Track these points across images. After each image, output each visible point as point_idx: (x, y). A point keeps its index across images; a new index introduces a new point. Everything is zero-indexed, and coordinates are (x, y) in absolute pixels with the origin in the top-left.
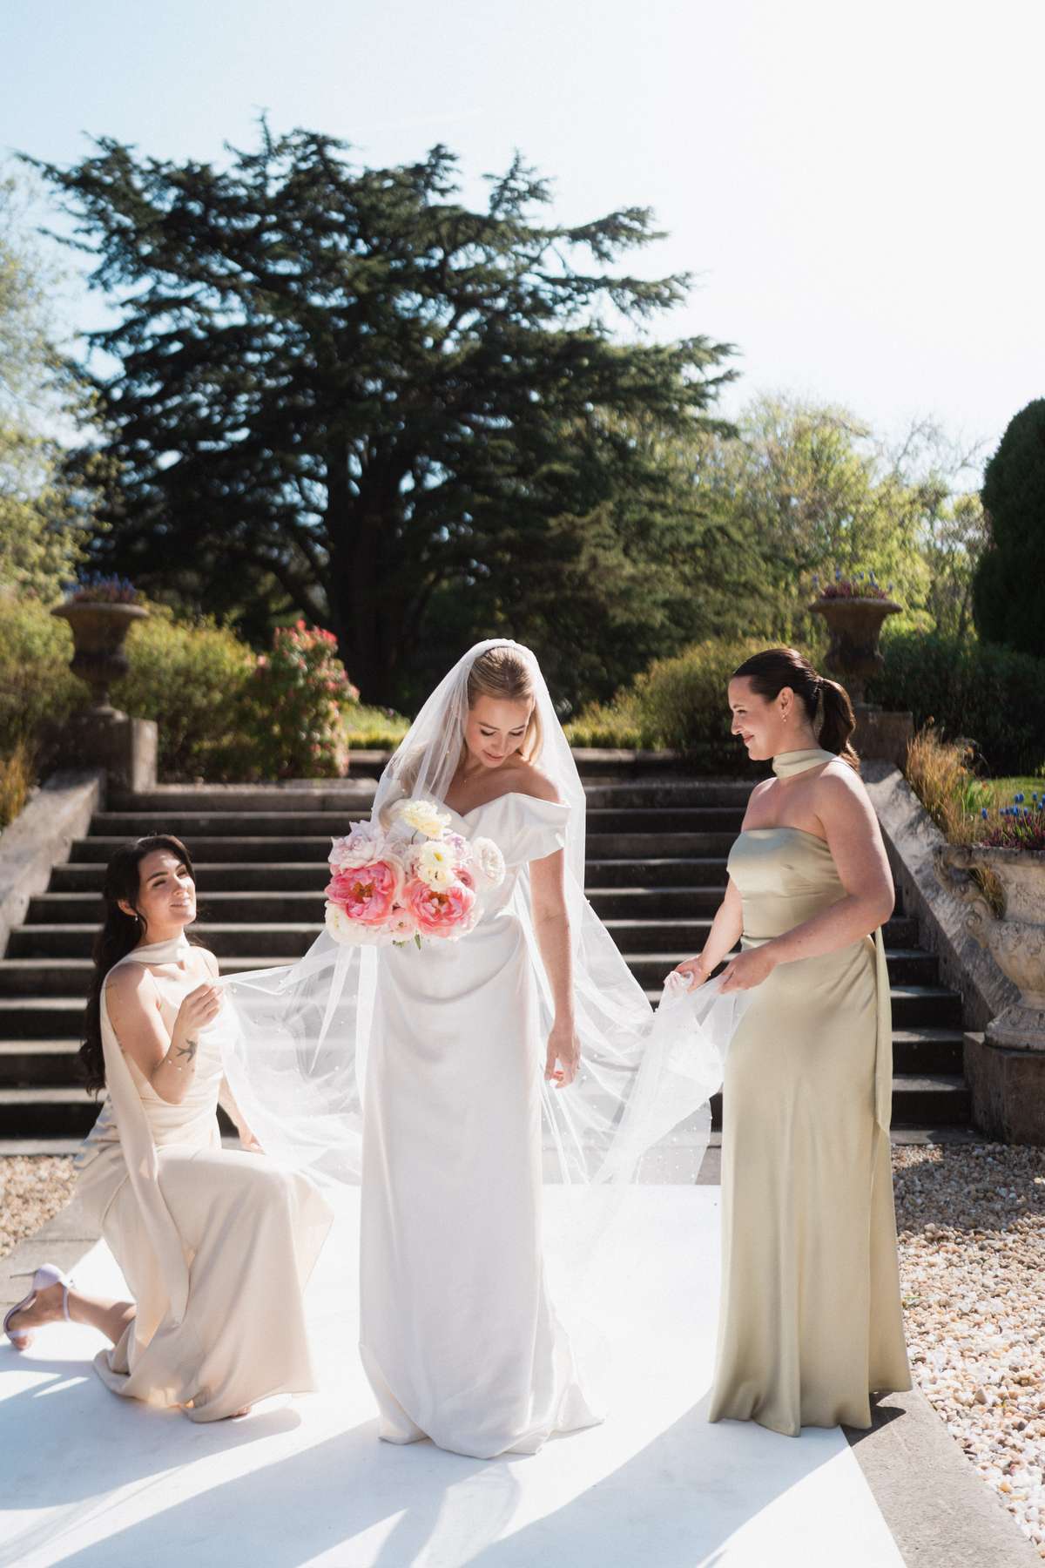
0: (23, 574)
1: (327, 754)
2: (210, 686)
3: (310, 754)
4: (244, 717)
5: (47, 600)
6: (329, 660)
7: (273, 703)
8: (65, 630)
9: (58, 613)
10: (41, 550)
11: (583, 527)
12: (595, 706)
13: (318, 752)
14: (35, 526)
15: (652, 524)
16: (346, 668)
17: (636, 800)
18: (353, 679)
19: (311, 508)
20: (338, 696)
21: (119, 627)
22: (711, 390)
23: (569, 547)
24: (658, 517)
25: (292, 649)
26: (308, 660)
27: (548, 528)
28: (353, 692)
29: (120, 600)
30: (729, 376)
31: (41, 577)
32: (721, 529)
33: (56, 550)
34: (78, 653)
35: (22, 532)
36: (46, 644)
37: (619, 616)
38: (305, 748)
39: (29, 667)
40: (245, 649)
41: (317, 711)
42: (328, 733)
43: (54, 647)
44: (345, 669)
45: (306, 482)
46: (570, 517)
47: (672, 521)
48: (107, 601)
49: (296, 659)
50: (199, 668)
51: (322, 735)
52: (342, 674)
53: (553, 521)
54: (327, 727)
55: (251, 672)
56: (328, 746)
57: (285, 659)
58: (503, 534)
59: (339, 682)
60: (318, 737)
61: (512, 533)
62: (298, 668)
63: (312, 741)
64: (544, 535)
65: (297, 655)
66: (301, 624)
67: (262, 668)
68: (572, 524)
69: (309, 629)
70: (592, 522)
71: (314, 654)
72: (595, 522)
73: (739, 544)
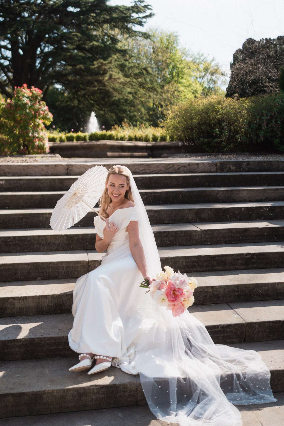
1: (41, 143)
3: (33, 143)
6: (39, 102)
7: (15, 120)
11: (105, 65)
12: (116, 126)
13: (37, 143)
15: (125, 66)
17: (233, 168)
18: (50, 111)
19: (6, 59)
22: (144, 20)
23: (101, 72)
24: (127, 63)
25: (23, 96)
26: (31, 101)
27: (93, 65)
28: (50, 116)
30: (150, 15)
32: (145, 69)
37: (116, 96)
38: (31, 141)
41: (34, 124)
44: (47, 105)
46: (102, 61)
47: (132, 65)
49: (26, 100)
51: (38, 134)
52: (46, 108)
53: (95, 63)
54: (40, 131)
55: (4, 106)
56: (41, 139)
57: (20, 100)
58: (78, 67)
59: (44, 111)
60: (37, 135)
61: (82, 66)
62: (26, 104)
63: (34, 137)
64: (93, 67)
65: (26, 98)
66: (25, 85)
67: (10, 104)
68: (102, 63)
69: (29, 87)
70: (109, 63)
71: (33, 98)
72: (110, 62)
73: (151, 74)
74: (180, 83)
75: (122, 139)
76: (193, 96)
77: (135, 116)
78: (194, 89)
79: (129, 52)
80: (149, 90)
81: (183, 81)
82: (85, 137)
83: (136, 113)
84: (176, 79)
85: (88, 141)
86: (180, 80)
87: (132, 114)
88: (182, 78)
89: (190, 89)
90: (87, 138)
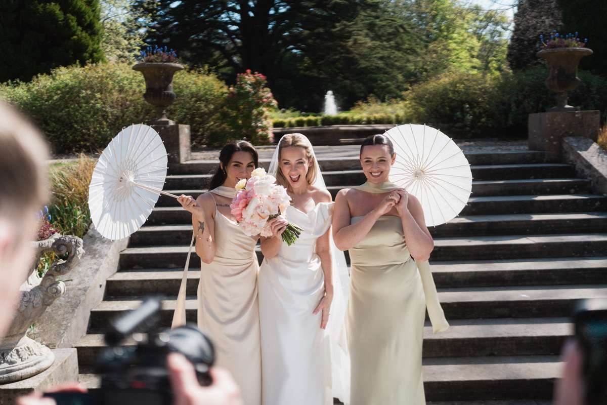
0: (119, 52)
1: (265, 133)
2: (207, 102)
3: (256, 133)
4: (225, 116)
5: (130, 63)
6: (263, 89)
7: (238, 109)
8: (140, 76)
9: (136, 68)
10: (126, 42)
11: (349, 26)
12: (360, 103)
13: (260, 132)
14: (123, 30)
15: (375, 25)
16: (272, 92)
18: (275, 97)
19: (234, 23)
20: (268, 105)
21: (168, 74)
23: (345, 35)
24: (377, 22)
25: (246, 83)
26: (254, 88)
27: (335, 28)
28: (274, 103)
29: (169, 60)
31: (127, 54)
32: (401, 26)
33: (132, 41)
34: (148, 89)
35: (118, 34)
36: (130, 83)
37: (363, 64)
38: (254, 131)
39: (122, 95)
40: (222, 83)
41: (258, 112)
42: (265, 123)
43: (134, 85)
45: (231, 13)
46: (345, 22)
47: (384, 23)
48: (161, 61)
49: (248, 88)
50: (202, 93)
51: (261, 123)
52: (270, 95)
53: (337, 24)
54: (263, 119)
55: (227, 95)
56: (264, 128)
57: (242, 88)
58: (316, 31)
59: (268, 98)
60: (260, 125)
61: (321, 30)
62: (249, 92)
63: (257, 127)
64: (334, 30)
65: (248, 86)
66: (249, 71)
67: (232, 93)
68: (345, 25)
69: (253, 73)
70: (353, 25)
71: (256, 85)
72: (355, 24)
73: (409, 33)
74: (451, 39)
75: (359, 122)
76: (468, 54)
77: (388, 86)
78: (470, 45)
79: (382, 6)
80: (406, 52)
81: (455, 35)
82: (317, 120)
83: (389, 83)
84: (445, 33)
85: (320, 125)
86: (450, 36)
87: (384, 84)
88: (453, 33)
89: (464, 46)
90: (319, 122)
